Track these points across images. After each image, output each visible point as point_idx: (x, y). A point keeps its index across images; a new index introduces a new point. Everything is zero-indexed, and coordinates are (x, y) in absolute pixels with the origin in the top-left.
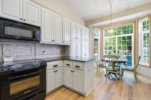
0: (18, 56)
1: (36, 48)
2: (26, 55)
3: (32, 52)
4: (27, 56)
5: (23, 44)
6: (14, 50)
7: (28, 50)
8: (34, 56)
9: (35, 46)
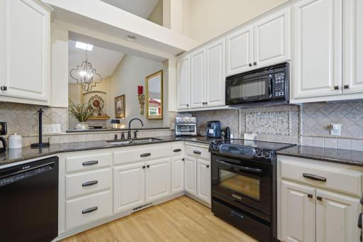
0: (264, 133)
1: (301, 115)
2: (278, 132)
3: (290, 127)
4: (280, 134)
5: (272, 109)
6: (258, 122)
7: (282, 122)
8: (296, 137)
9: (299, 111)
